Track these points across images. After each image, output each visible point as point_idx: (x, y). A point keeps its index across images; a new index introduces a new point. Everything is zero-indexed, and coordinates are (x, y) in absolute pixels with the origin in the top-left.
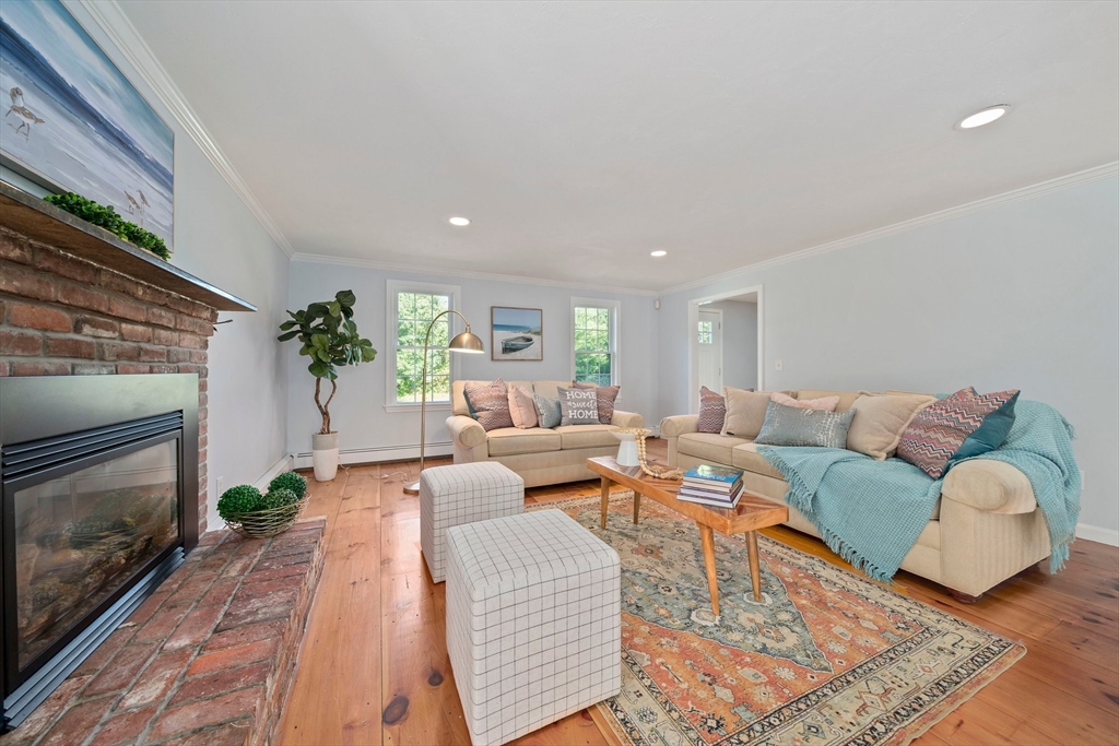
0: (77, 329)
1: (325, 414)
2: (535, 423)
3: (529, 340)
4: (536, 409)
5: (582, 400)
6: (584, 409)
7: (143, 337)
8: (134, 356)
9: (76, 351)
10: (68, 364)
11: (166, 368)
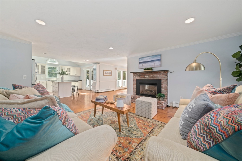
0: (145, 76)
7: (152, 76)
8: (151, 78)
9: (145, 78)
10: (144, 79)
11: (156, 79)
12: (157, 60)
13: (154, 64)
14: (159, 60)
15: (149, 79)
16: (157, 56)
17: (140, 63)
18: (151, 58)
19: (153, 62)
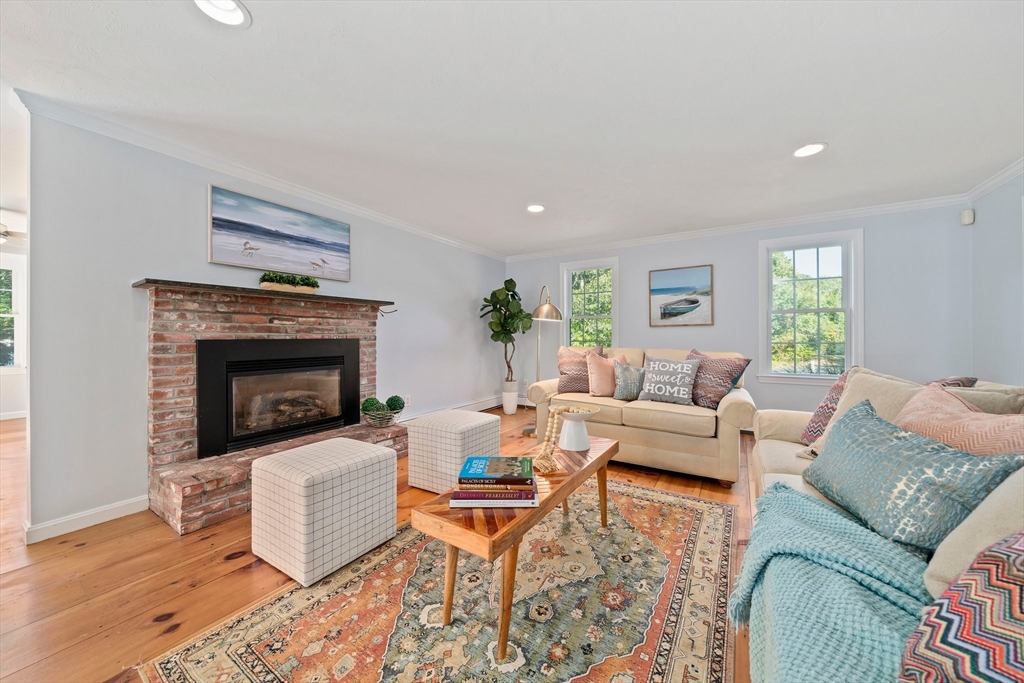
0: (271, 321)
1: (509, 367)
2: (608, 391)
3: (694, 302)
4: (614, 378)
5: (667, 373)
6: (665, 384)
7: (315, 323)
8: (309, 331)
9: (269, 330)
10: (265, 335)
11: (335, 336)
12: (335, 244)
13: (320, 263)
14: (344, 249)
15: (300, 336)
16: (334, 229)
17: (219, 224)
18: (305, 223)
19: (314, 249)
